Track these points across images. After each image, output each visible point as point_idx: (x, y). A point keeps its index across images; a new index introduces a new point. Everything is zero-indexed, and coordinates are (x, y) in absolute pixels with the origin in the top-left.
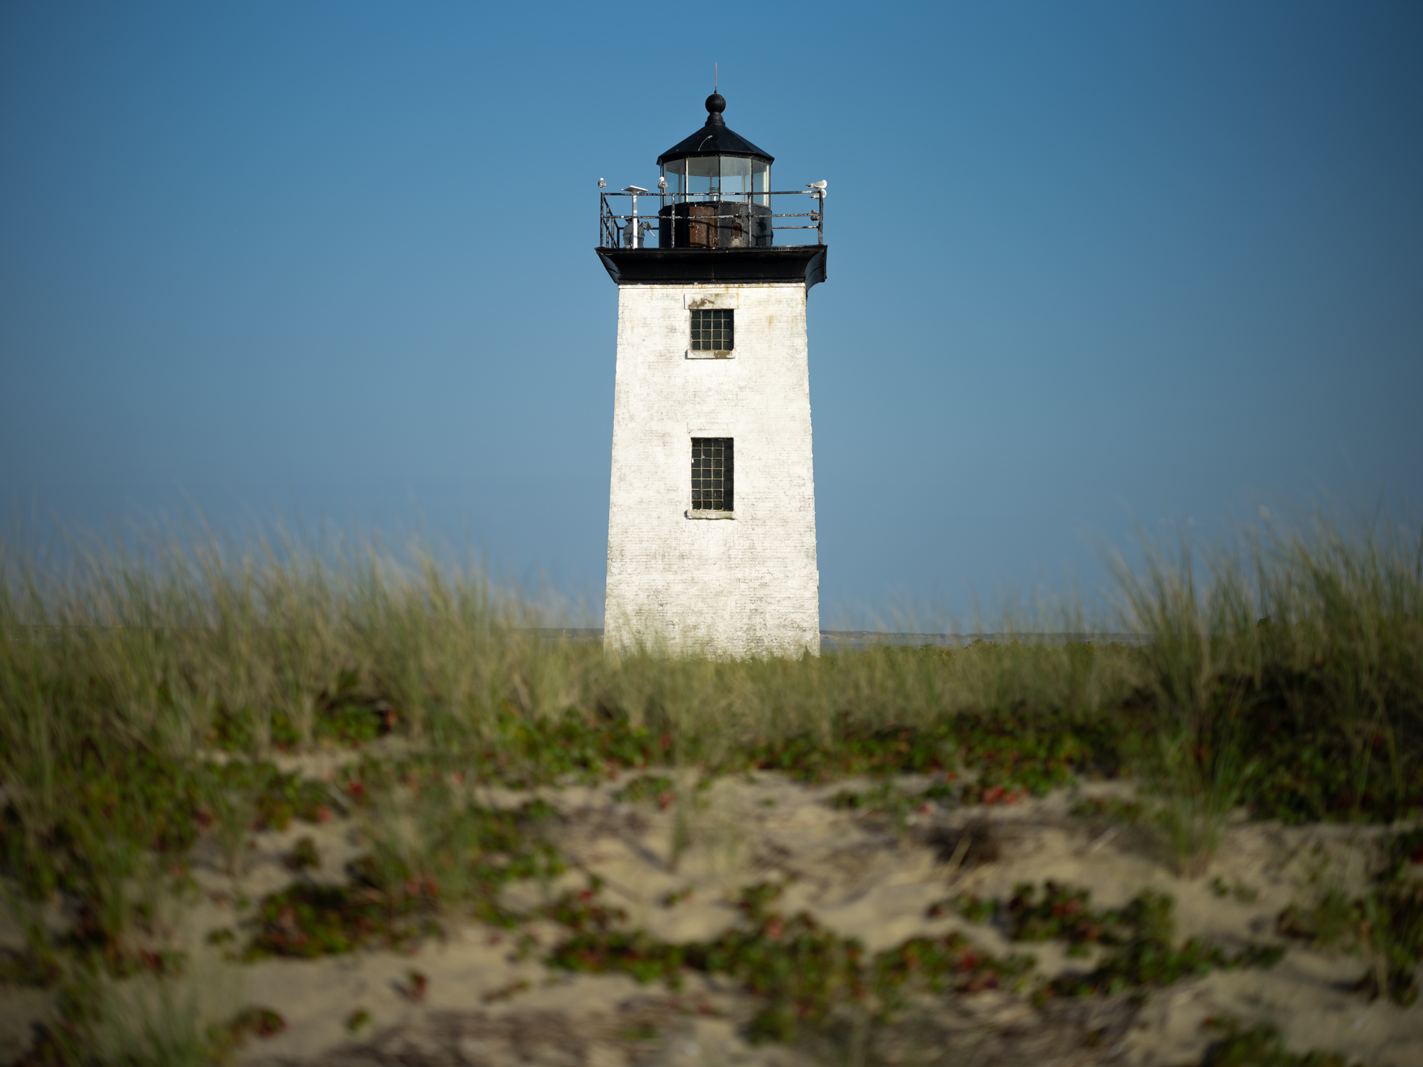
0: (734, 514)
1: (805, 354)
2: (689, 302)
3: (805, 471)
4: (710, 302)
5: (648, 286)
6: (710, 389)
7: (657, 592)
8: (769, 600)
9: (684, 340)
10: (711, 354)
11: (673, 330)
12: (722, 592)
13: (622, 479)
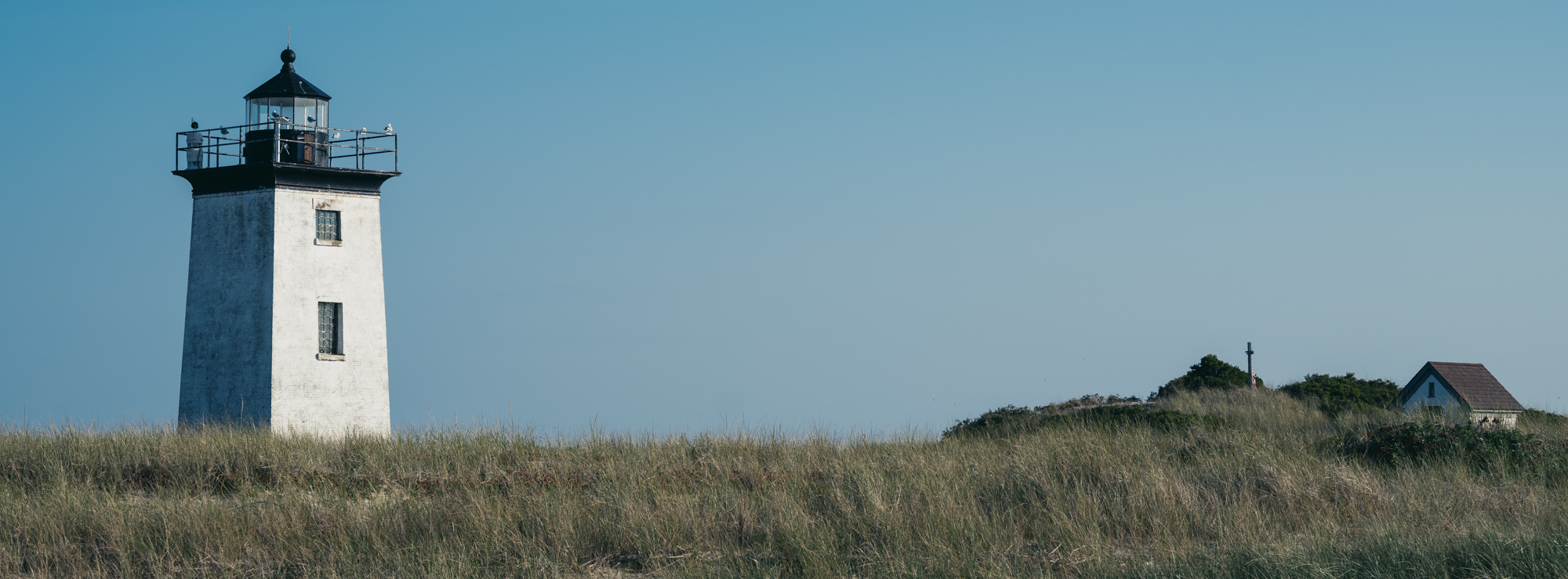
0: (346, 358)
1: (380, 246)
2: (315, 204)
3: (381, 328)
4: (328, 205)
5: (292, 191)
6: (328, 268)
7: (301, 412)
8: (364, 419)
9: (312, 232)
10: (330, 243)
11: (306, 223)
12: (338, 412)
13: (279, 330)
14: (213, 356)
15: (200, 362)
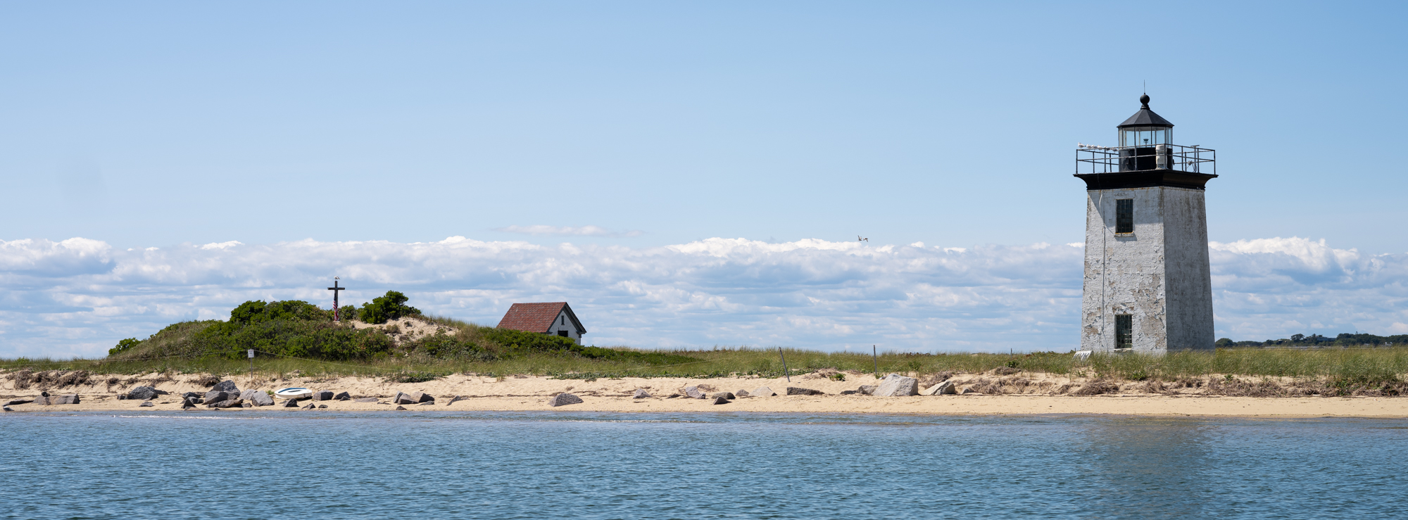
14: (1182, 294)
15: (1175, 297)
